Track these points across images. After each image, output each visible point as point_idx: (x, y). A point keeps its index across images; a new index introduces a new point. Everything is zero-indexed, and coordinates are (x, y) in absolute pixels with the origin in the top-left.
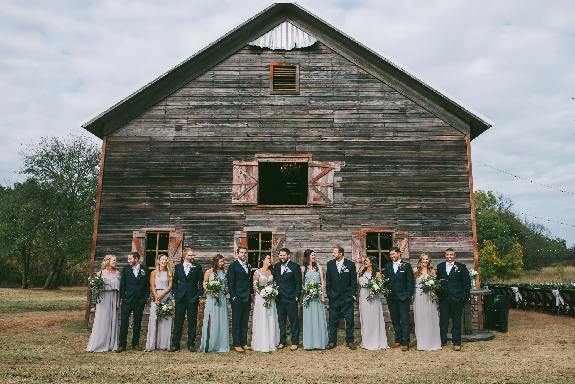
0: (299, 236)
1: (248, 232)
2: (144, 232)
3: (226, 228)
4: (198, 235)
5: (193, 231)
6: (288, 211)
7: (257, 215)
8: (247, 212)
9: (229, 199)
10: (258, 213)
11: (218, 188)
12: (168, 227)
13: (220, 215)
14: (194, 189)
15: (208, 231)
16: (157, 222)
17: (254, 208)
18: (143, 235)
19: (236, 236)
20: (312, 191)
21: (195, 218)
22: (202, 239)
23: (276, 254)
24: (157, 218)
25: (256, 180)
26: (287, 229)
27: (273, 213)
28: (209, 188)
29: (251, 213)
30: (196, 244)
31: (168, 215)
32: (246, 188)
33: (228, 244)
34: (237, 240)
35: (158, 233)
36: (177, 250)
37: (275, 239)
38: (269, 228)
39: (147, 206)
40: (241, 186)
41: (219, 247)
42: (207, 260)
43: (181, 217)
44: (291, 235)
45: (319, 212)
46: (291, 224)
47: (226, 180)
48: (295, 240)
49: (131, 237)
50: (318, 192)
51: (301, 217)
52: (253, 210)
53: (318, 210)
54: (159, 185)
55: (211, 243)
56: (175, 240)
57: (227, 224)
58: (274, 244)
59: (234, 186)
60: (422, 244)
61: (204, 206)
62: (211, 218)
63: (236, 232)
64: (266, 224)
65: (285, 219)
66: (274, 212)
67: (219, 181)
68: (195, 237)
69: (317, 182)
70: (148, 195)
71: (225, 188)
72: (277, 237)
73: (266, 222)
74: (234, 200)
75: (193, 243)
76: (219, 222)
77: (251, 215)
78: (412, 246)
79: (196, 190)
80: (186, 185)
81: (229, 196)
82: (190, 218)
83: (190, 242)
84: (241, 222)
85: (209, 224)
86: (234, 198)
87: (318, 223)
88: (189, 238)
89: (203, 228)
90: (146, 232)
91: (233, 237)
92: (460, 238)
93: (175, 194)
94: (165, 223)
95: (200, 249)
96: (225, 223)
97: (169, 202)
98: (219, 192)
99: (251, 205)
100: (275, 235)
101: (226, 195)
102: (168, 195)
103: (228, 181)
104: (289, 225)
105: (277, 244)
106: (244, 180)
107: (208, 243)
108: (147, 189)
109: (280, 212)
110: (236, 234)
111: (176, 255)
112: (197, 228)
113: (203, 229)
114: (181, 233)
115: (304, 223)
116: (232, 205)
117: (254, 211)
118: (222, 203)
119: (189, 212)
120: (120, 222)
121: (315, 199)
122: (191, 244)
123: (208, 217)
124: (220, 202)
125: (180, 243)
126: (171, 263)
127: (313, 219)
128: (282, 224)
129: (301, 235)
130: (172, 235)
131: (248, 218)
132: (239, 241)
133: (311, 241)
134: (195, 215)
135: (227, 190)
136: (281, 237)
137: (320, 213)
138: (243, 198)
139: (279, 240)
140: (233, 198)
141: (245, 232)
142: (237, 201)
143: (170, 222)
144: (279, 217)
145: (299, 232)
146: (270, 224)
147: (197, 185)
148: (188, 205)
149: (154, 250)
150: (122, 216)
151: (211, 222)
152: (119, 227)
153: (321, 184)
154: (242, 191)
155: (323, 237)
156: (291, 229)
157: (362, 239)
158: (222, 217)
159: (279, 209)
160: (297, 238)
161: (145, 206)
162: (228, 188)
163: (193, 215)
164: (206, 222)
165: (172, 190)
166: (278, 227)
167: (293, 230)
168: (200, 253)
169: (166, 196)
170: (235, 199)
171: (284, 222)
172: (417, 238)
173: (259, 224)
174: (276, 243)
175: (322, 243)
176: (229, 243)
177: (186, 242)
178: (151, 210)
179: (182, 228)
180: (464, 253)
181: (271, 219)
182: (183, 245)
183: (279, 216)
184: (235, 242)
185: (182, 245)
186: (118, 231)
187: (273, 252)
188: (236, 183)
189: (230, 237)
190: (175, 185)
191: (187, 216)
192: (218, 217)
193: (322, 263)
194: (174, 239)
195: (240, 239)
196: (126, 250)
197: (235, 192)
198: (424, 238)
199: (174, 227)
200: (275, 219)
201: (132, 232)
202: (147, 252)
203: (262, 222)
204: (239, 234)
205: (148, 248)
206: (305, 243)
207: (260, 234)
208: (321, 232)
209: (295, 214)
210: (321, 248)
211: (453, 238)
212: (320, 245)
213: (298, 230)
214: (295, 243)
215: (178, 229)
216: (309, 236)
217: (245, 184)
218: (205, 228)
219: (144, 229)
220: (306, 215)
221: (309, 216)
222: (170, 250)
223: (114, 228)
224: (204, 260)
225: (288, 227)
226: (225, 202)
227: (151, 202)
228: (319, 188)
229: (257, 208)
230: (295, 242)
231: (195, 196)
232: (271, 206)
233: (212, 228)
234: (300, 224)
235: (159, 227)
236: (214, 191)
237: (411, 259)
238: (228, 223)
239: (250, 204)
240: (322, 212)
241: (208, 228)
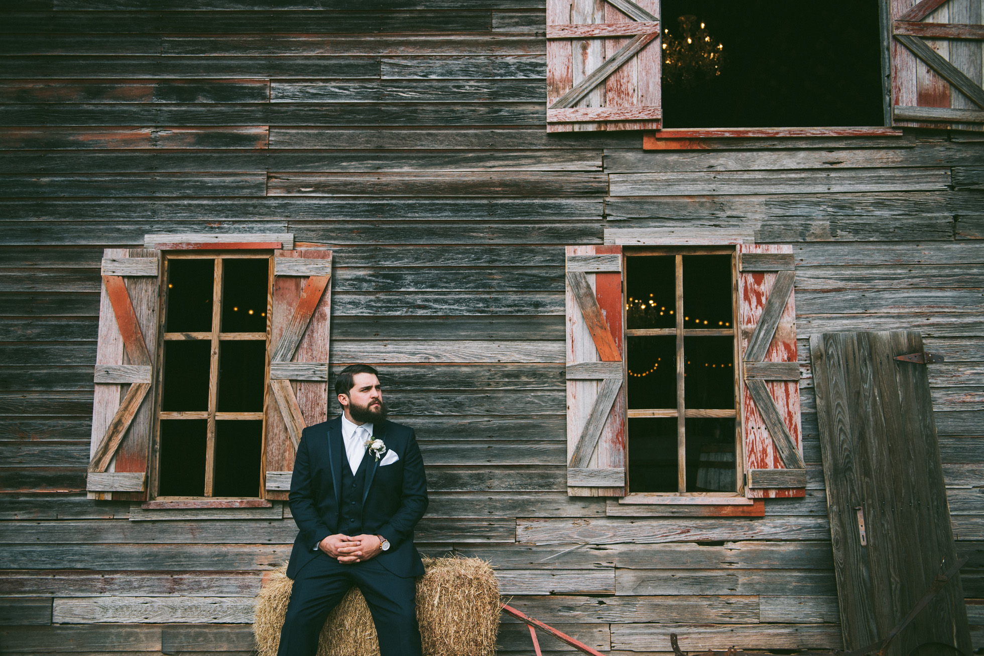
0: (855, 266)
1: (626, 248)
2: (152, 255)
3: (524, 233)
4: (397, 264)
5: (376, 248)
6: (802, 154)
7: (663, 176)
8: (615, 161)
9: (530, 108)
10: (666, 167)
11: (482, 60)
12: (263, 231)
13: (496, 178)
14: (375, 66)
15: (445, 249)
16: (211, 209)
17: (648, 144)
18: (149, 267)
19: (571, 268)
20: (911, 61)
21: (380, 190)
22: (416, 283)
23: (762, 346)
24: (213, 192)
25: (653, 18)
26: (802, 234)
27: (732, 165)
28: (442, 58)
29: (631, 169)
30: (390, 305)
31: (262, 179)
32: (610, 54)
33: (537, 305)
34: (577, 285)
35: (218, 260)
36: (308, 329)
37: (750, 279)
38: (721, 231)
39: (163, 138)
40: (584, 48)
41: (495, 316)
42: (445, 374)
43: (318, 187)
44: (821, 260)
45: (943, 155)
46: (817, 212)
47: (517, 24)
48: (840, 284)
49: (95, 276)
50: (935, 65)
51: (860, 180)
52: (640, 155)
53: (940, 151)
54: (216, 47)
55: (457, 301)
56: (298, 286)
57: (529, 214)
58: (747, 298)
59: (553, 49)
61: (419, 138)
62: (455, 189)
63: (569, 251)
64: (705, 213)
65: (789, 190)
66: (737, 160)
67: (486, 28)
68: (385, 276)
69: (930, 20)
70: (166, 90)
71: (511, 57)
72: (761, 267)
73: (702, 204)
74: (555, 106)
75: (378, 300)
76: (492, 209)
77: (635, 177)
79: (384, 68)
80: (335, 45)
81: (531, 93)
82: (362, 190)
83: (362, 298)
84: (588, 207)
85: (446, 215)
86: (555, 100)
87: (940, 208)
88: (360, 280)
89: (420, 234)
90: (164, 252)
91: (558, 272)
93: (287, 86)
94: (246, 214)
95: (409, 325)
96: (518, 213)
97: (264, 120)
98: (485, 74)
99: (636, 127)
100: (748, 258)
101: (518, 90)
102: (259, 93)
103: (526, 29)
104: (808, 217)
105: (759, 302)
106: (598, 21)
107: (445, 302)
108: (158, 66)
109: (763, 160)
110: (573, 259)
111: (302, 357)
112: (395, 234)
113: (420, 237)
114: (324, 256)
115: (880, 204)
116: (549, 129)
117: (648, 157)
118: (502, 122)
119: (353, 166)
120: (39, 210)
121: (925, 98)
122: (368, 307)
123: (440, 183)
124: (494, 119)
125: (321, 300)
126: (283, 388)
127: (918, 187)
128: (778, 211)
129: (868, 260)
130: (280, 267)
131: (619, 188)
132: (588, 287)
133: (915, 287)
134: (384, 179)
135: (520, 68)
136: (780, 268)
137: (950, 159)
138: (596, 98)
139: (769, 282)
140: (552, 100)
141: (613, 249)
142: (568, 114)
143: (271, 211)
144: (760, 182)
145: (854, 247)
146: (721, 214)
147: (387, 45)
148: (351, 137)
149: (200, 336)
150: (50, 185)
151: (456, 209)
152: (37, 232)
153: (953, 32)
154: (590, 70)
155: (970, 266)
156: (818, 231)
158: (502, 184)
159: (758, 145)
160: (848, 273)
161: (155, 141)
162: (528, 57)
163: (373, 179)
164: (432, 209)
165: (275, 68)
166: (759, 225)
167: (830, 239)
168: (411, 347)
169: (245, 95)
170: (562, 103)
171: (785, 204)
173: (673, 214)
174: (759, 295)
175: (963, 293)
176: (538, 297)
177: (347, 298)
178: (183, 159)
179: (326, 236)
181: (726, 189)
182: (332, 310)
183: (759, 176)
184: (569, 296)
185: (327, 310)
186: (34, 250)
187: (746, 334)
188: (563, 34)
189: (543, 273)
190: (288, 46)
191: (346, 184)
192: (483, 184)
193: (972, 384)
194: (291, 284)
195: (592, 280)
196: (72, 334)
197: (557, 75)
199: (289, 230)
200: (744, 189)
201: (98, 252)
202: (169, 344)
203: (685, 206)
204: (586, 259)
205: (171, 327)
206: (887, 295)
207: (679, 259)
208: (955, 246)
209: (832, 168)
210: (961, 315)
212: (957, 302)
213: (851, 237)
214: (840, 296)
215: (308, 240)
216: (902, 265)
217: (603, 38)
218: (431, 233)
219: (156, 240)
220: (882, 173)
221: (898, 174)
222: (276, 331)
223: (15, 237)
224: (430, 373)
225: (806, 227)
226: (515, 121)
227: (180, 120)
228: (943, 50)
229: (662, 145)
230: (838, 290)
231: (379, 95)
232: (727, 132)
233: (464, 233)
234: (858, 210)
235: (221, 230)
236: (465, 71)
238: (529, 210)
239: (629, 127)
240: (958, 155)
241: (445, 234)
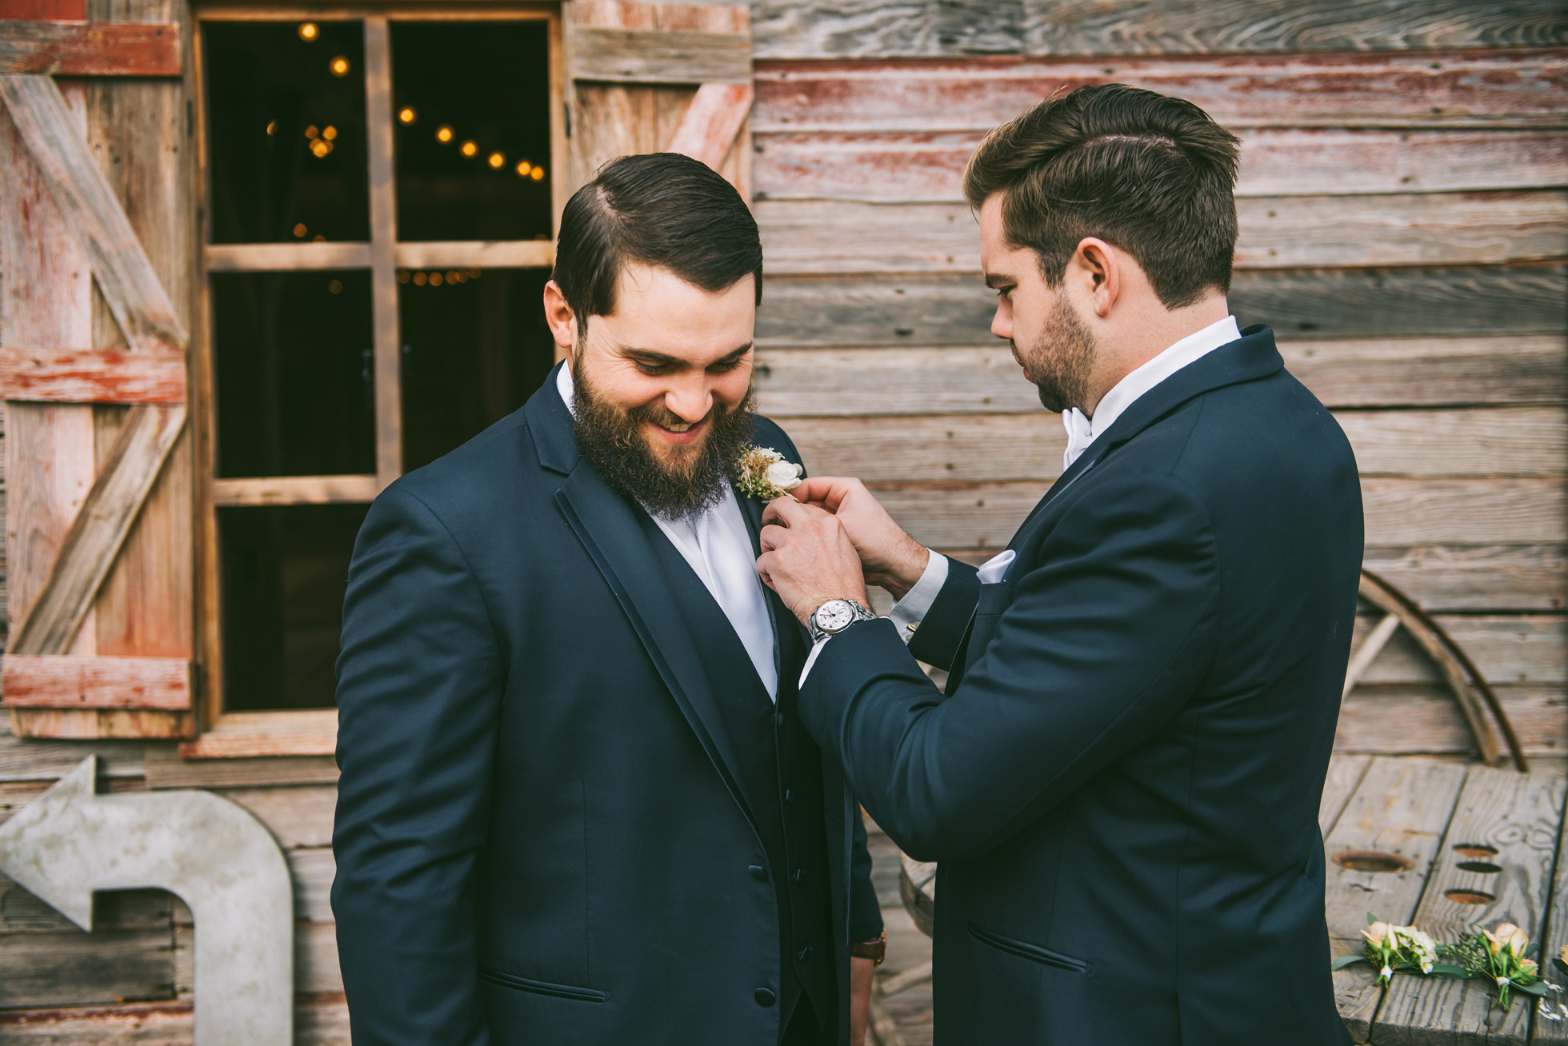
60: (931, 161)
78: (806, 186)
92: (1420, 83)
157: (127, 96)
172: (867, 89)
180: (1454, 269)
198: (960, 89)
211: (1331, 86)
237: (775, 359)
